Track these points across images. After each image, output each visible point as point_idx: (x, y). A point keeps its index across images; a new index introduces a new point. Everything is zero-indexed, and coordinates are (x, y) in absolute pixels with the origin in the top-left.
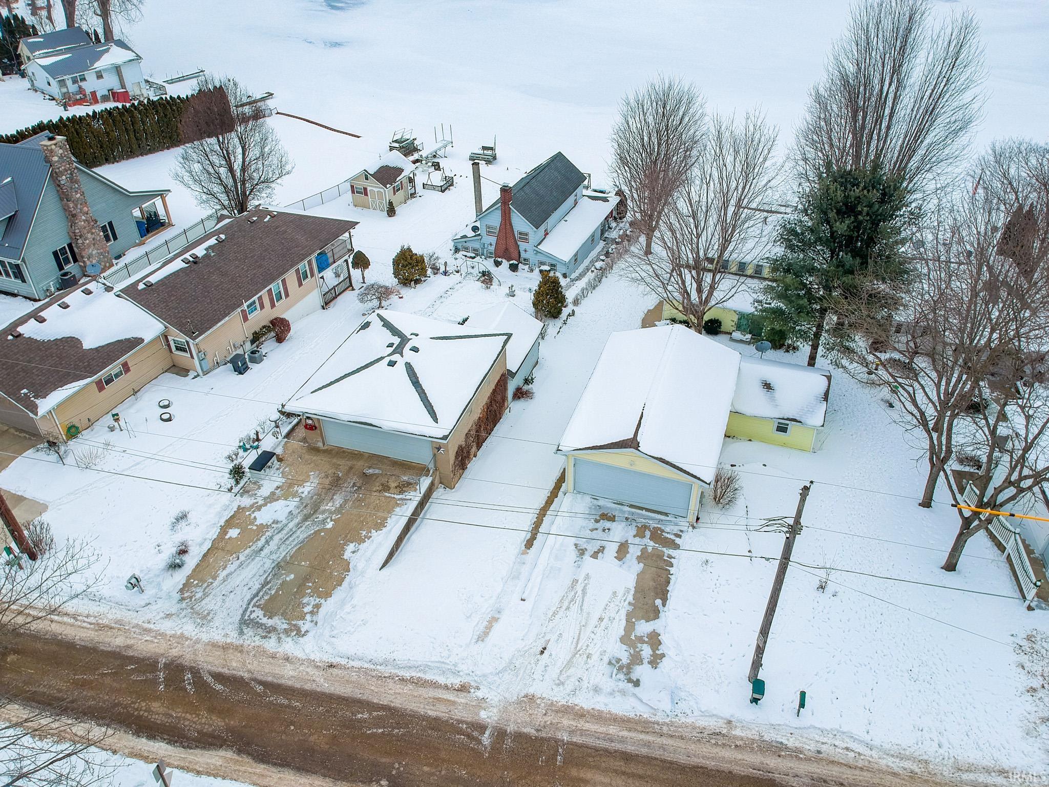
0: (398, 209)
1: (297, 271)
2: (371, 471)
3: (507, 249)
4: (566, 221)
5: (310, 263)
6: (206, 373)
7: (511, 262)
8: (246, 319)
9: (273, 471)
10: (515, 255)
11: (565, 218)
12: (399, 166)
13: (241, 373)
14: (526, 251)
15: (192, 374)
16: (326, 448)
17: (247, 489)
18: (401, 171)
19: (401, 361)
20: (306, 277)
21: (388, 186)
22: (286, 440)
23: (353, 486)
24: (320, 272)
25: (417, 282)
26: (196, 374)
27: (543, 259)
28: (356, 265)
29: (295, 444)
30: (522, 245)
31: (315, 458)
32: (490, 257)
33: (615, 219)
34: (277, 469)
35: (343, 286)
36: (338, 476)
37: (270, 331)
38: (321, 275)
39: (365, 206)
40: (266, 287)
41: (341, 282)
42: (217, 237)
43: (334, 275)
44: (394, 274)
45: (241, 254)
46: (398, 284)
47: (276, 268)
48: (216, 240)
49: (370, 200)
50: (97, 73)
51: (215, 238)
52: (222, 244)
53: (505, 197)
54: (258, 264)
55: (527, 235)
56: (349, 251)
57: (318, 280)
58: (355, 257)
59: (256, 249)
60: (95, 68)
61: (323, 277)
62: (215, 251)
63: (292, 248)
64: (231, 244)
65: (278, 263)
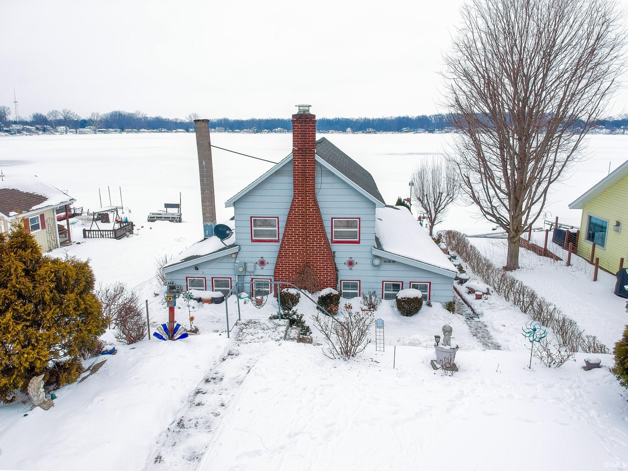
3: (306, 265)
7: (321, 293)
10: (326, 276)
12: (40, 193)
14: (350, 264)
18: (40, 199)
21: (12, 214)
27: (396, 275)
30: (343, 252)
53: (303, 136)
55: (354, 223)
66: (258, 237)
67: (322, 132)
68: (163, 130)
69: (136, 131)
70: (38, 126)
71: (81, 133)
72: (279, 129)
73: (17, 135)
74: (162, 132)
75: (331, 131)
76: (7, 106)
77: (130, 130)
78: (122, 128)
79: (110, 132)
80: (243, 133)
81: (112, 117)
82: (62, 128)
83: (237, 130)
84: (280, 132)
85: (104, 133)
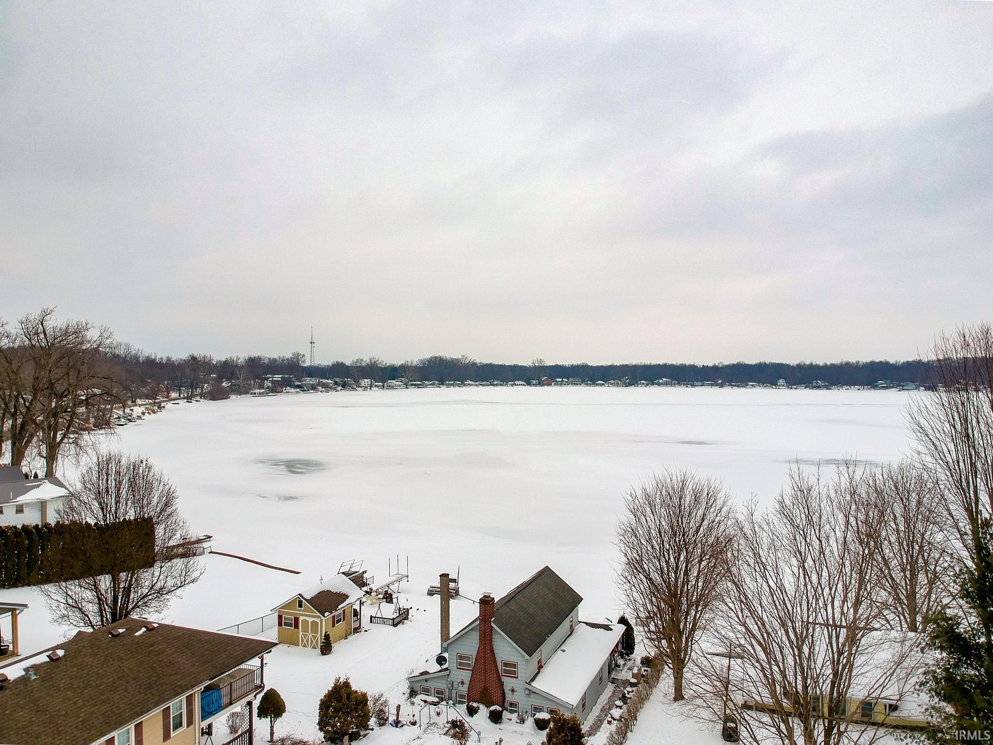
0: (335, 647)
1: (166, 712)
3: (486, 689)
4: (564, 651)
5: (190, 699)
7: (493, 708)
10: (496, 697)
11: (563, 648)
12: (344, 592)
14: (513, 691)
18: (345, 597)
20: (179, 724)
21: (327, 614)
24: (203, 718)
25: (354, 737)
27: (538, 702)
28: (263, 712)
30: (508, 683)
32: (461, 702)
33: (622, 655)
38: (204, 724)
39: (294, 642)
40: (103, 736)
41: (236, 738)
42: (51, 652)
43: (228, 731)
44: (319, 724)
45: (81, 680)
46: (324, 740)
47: (131, 705)
48: (49, 656)
49: (301, 633)
50: (17, 506)
51: (48, 653)
52: (54, 664)
53: (485, 611)
54: (103, 697)
55: (514, 666)
56: (257, 687)
57: (198, 733)
58: (264, 699)
59: (109, 674)
60: (17, 502)
61: (210, 726)
62: (39, 674)
63: (166, 676)
64: (70, 664)
65: (137, 698)
66: (461, 666)
67: (735, 386)
68: (495, 383)
69: (459, 384)
70: (337, 379)
71: (391, 387)
72: (664, 379)
73: (311, 392)
74: (493, 385)
75: (751, 383)
76: (301, 353)
77: (452, 382)
78: (442, 381)
79: (426, 386)
80: (608, 386)
81: (430, 364)
82: (366, 382)
83: (599, 382)
84: (666, 384)
85: (418, 388)
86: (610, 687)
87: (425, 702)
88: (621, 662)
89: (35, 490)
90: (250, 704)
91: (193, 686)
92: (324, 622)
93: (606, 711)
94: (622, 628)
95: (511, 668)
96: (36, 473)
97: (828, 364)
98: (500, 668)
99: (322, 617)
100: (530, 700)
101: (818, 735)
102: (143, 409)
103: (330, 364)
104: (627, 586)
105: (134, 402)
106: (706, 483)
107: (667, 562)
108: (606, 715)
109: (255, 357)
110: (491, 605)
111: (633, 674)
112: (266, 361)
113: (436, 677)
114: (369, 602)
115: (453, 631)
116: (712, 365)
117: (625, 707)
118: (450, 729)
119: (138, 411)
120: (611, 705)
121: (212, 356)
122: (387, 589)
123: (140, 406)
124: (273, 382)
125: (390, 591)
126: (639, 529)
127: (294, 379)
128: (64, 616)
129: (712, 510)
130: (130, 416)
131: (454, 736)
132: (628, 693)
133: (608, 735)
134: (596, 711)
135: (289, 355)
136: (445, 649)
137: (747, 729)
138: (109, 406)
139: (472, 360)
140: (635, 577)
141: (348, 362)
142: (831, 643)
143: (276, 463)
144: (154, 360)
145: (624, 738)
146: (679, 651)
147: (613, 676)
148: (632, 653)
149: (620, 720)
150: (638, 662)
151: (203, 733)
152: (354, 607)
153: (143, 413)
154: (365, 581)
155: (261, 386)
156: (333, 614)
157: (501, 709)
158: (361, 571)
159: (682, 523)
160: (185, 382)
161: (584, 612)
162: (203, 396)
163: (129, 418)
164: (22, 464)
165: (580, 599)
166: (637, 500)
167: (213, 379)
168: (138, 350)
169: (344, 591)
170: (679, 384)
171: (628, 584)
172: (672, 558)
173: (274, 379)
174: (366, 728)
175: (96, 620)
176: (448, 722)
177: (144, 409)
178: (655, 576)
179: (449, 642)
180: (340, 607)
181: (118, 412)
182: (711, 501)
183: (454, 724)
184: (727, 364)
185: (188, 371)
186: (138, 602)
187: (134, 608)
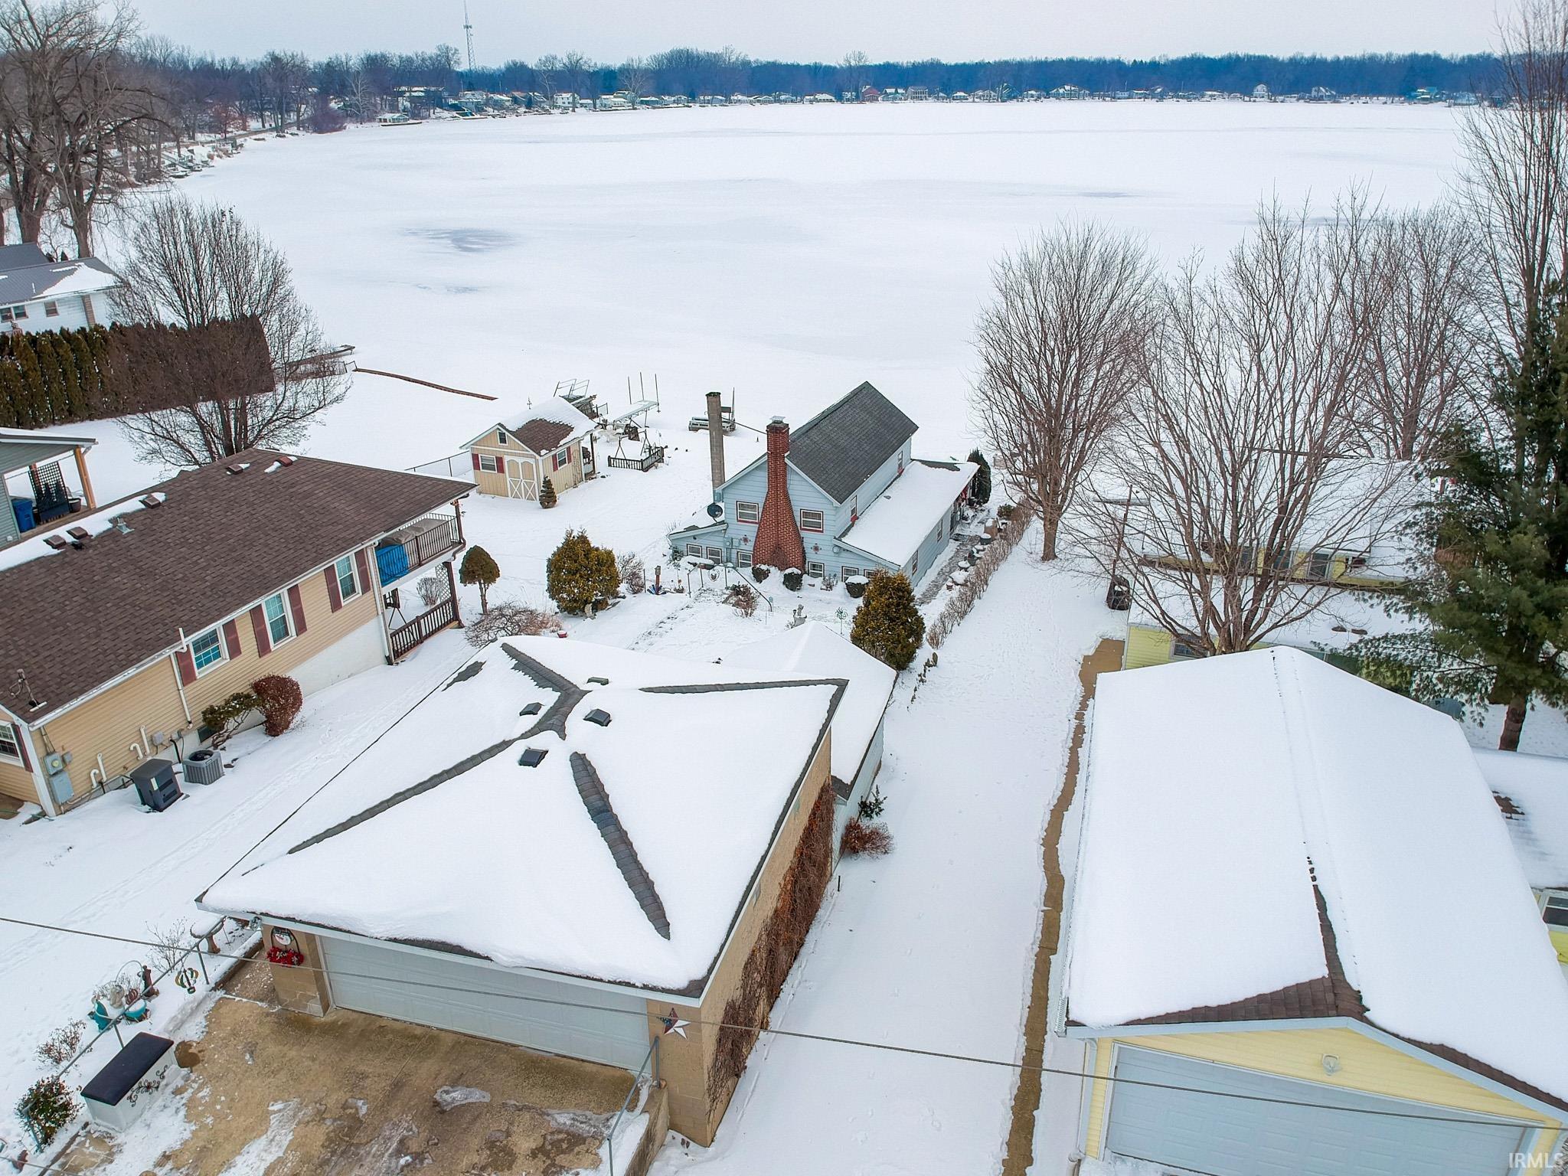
0: (561, 497)
1: (330, 572)
2: (458, 1096)
3: (778, 547)
4: (888, 498)
5: (360, 556)
6: (64, 808)
7: (788, 571)
8: (188, 676)
9: (160, 1098)
10: (793, 556)
11: (887, 493)
12: (566, 422)
13: (157, 808)
14: (816, 549)
15: (27, 811)
16: (330, 1017)
17: (74, 1160)
18: (567, 429)
19: (557, 750)
20: (350, 591)
21: (543, 452)
22: (220, 993)
23: (399, 1153)
24: (384, 583)
25: (598, 606)
26: (36, 811)
27: (853, 563)
28: (468, 576)
29: (244, 1005)
30: (809, 538)
31: (293, 1053)
32: (743, 565)
33: (971, 504)
34: (177, 1092)
35: (438, 618)
36: (355, 1118)
37: (249, 707)
38: (387, 590)
39: (500, 492)
40: (244, 605)
41: (435, 609)
42: (145, 496)
43: (422, 602)
44: (549, 590)
45: (198, 533)
46: (558, 610)
47: (278, 564)
48: (142, 502)
49: (508, 479)
50: (46, 304)
51: (141, 498)
52: (154, 512)
53: (775, 443)
54: (234, 555)
55: (818, 516)
56: (454, 544)
57: (380, 605)
58: (468, 559)
59: (236, 524)
60: (44, 297)
61: (395, 592)
62: (135, 526)
63: (322, 526)
64: (177, 512)
65: (284, 555)
66: (742, 518)
67: (1183, 97)
68: (783, 97)
69: (721, 100)
70: (516, 94)
71: (607, 108)
72: (1067, 88)
73: (476, 116)
74: (780, 101)
75: (1210, 93)
76: (452, 45)
77: (710, 98)
78: (692, 94)
79: (666, 106)
80: (974, 101)
81: (671, 63)
82: (565, 98)
83: (959, 94)
84: (1070, 96)
85: (654, 108)
86: (953, 546)
87: (695, 565)
88: (970, 513)
89: (67, 279)
90: (447, 565)
91: (362, 539)
92: (541, 464)
93: (944, 574)
94: (975, 467)
95: (814, 519)
96: (63, 253)
97: (1342, 58)
98: (797, 519)
99: (538, 457)
100: (840, 559)
101: (1245, 593)
102: (208, 149)
103: (503, 67)
104: (986, 405)
105: (193, 138)
106: (1122, 244)
107: (1049, 368)
108: (946, 580)
109: (376, 56)
110: (783, 433)
111: (985, 527)
112: (396, 61)
113: (708, 532)
114: (604, 438)
115: (730, 473)
116: (1148, 61)
117: (972, 569)
118: (730, 596)
119: (201, 152)
120: (953, 566)
121: (305, 56)
122: (628, 422)
123: (203, 144)
124: (412, 99)
125: (633, 424)
126: (1010, 317)
127: (446, 94)
128: (154, 452)
129: (1127, 285)
130: (191, 161)
131: (737, 604)
132: (978, 551)
133: (947, 601)
134: (932, 575)
135: (431, 51)
136: (719, 497)
137: (1144, 586)
138: (155, 146)
139: (743, 55)
140: (999, 392)
141: (532, 63)
142: (1282, 470)
143: (437, 235)
144: (212, 63)
145: (969, 606)
146: (1056, 494)
147: (956, 532)
148: (986, 501)
149: (964, 585)
150: (994, 513)
151: (387, 605)
152: (583, 444)
153: (211, 157)
154: (595, 409)
155: (394, 108)
156: (553, 453)
157: (800, 572)
158: (588, 396)
159: (1078, 307)
160: (270, 102)
161: (919, 446)
162: (300, 124)
163: (190, 164)
164: (39, 240)
165: (912, 428)
166: (1011, 273)
167: (315, 96)
168: (183, 49)
169: (566, 420)
170: (1092, 95)
171: (988, 402)
172: (1057, 362)
173: (413, 94)
174: (616, 595)
175: (202, 456)
176: (727, 588)
177: (210, 149)
178: (1029, 389)
179: (724, 486)
180: (561, 443)
181: (170, 155)
182: (1127, 272)
183: (736, 590)
184: (1175, 58)
185: (269, 81)
186: (260, 431)
187: (255, 438)
